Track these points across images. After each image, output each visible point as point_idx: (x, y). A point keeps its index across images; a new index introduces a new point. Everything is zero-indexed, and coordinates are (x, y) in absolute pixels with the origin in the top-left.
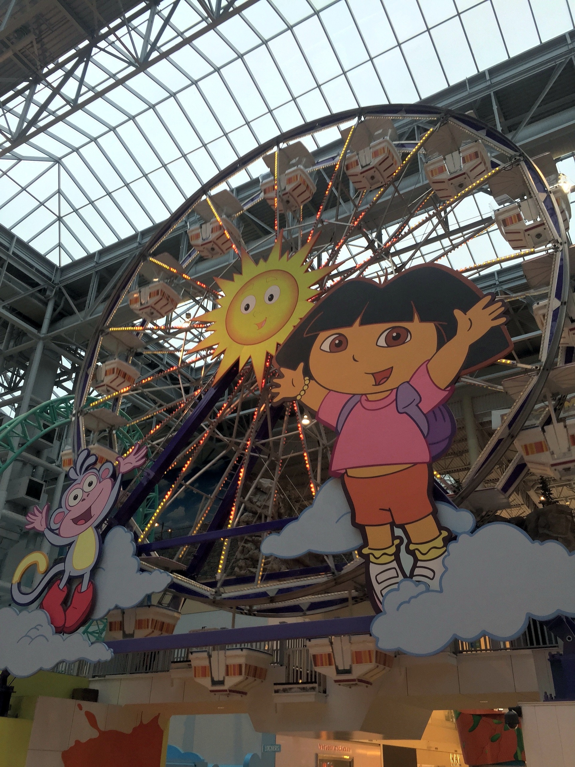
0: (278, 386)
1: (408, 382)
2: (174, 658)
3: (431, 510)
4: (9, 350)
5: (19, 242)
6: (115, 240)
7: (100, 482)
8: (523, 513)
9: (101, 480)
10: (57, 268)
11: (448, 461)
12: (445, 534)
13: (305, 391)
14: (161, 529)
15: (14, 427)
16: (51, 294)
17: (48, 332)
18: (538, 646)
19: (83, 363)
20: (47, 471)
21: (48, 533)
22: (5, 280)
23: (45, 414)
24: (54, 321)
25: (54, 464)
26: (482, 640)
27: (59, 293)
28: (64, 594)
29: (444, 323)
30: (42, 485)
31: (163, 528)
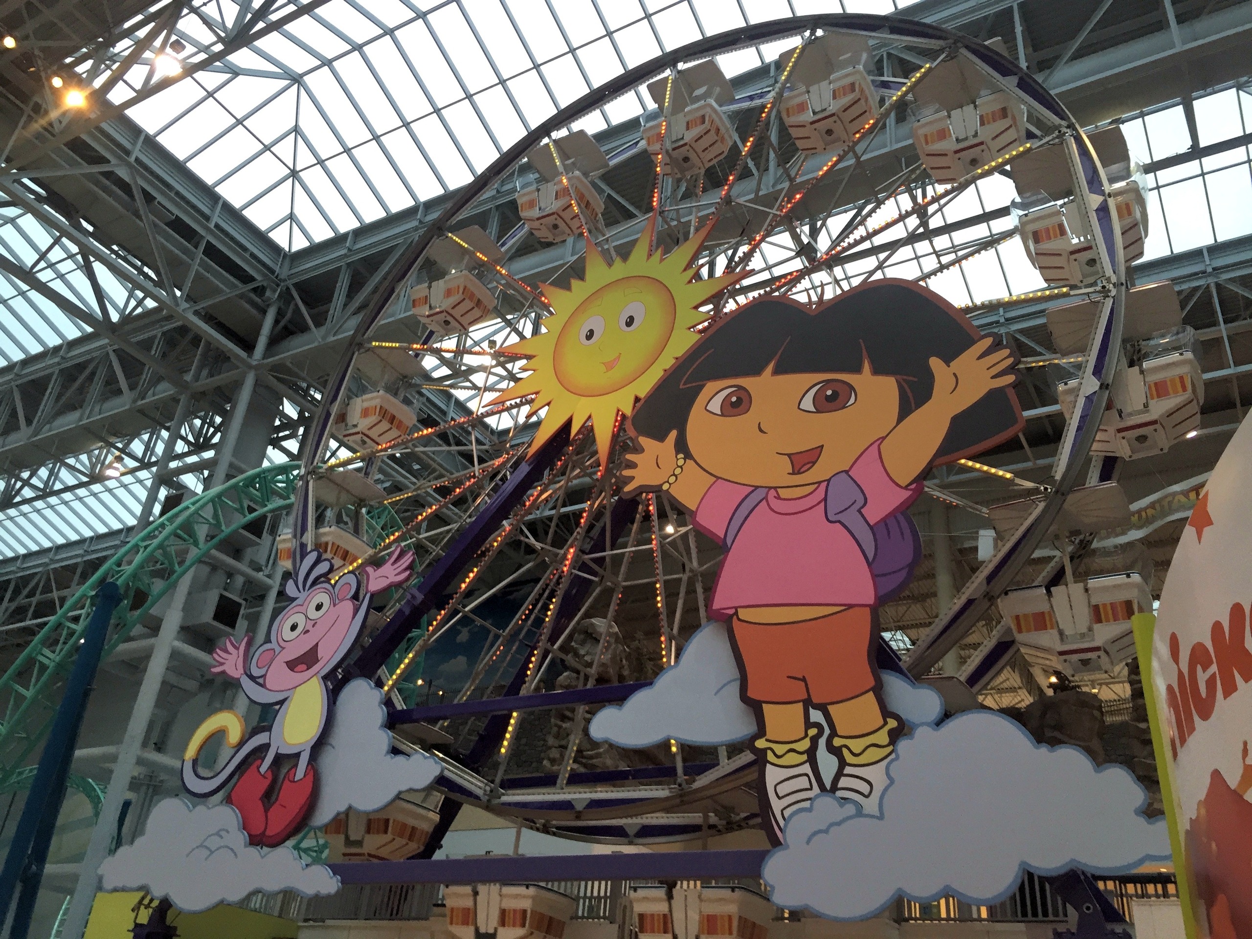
0: (632, 465)
1: (847, 472)
2: (438, 899)
3: (872, 683)
4: (199, 383)
5: (227, 208)
6: (381, 214)
7: (334, 605)
8: (1020, 702)
9: (337, 601)
10: (285, 255)
11: (902, 609)
12: (892, 723)
13: (676, 476)
14: (426, 690)
15: (202, 507)
16: (272, 295)
17: (265, 357)
18: (1034, 919)
19: (319, 411)
20: (250, 582)
21: (246, 682)
22: (201, 269)
23: (251, 489)
24: (274, 341)
25: (261, 573)
26: (943, 902)
27: (286, 297)
28: (267, 783)
29: (911, 378)
30: (240, 605)
31: (430, 687)
